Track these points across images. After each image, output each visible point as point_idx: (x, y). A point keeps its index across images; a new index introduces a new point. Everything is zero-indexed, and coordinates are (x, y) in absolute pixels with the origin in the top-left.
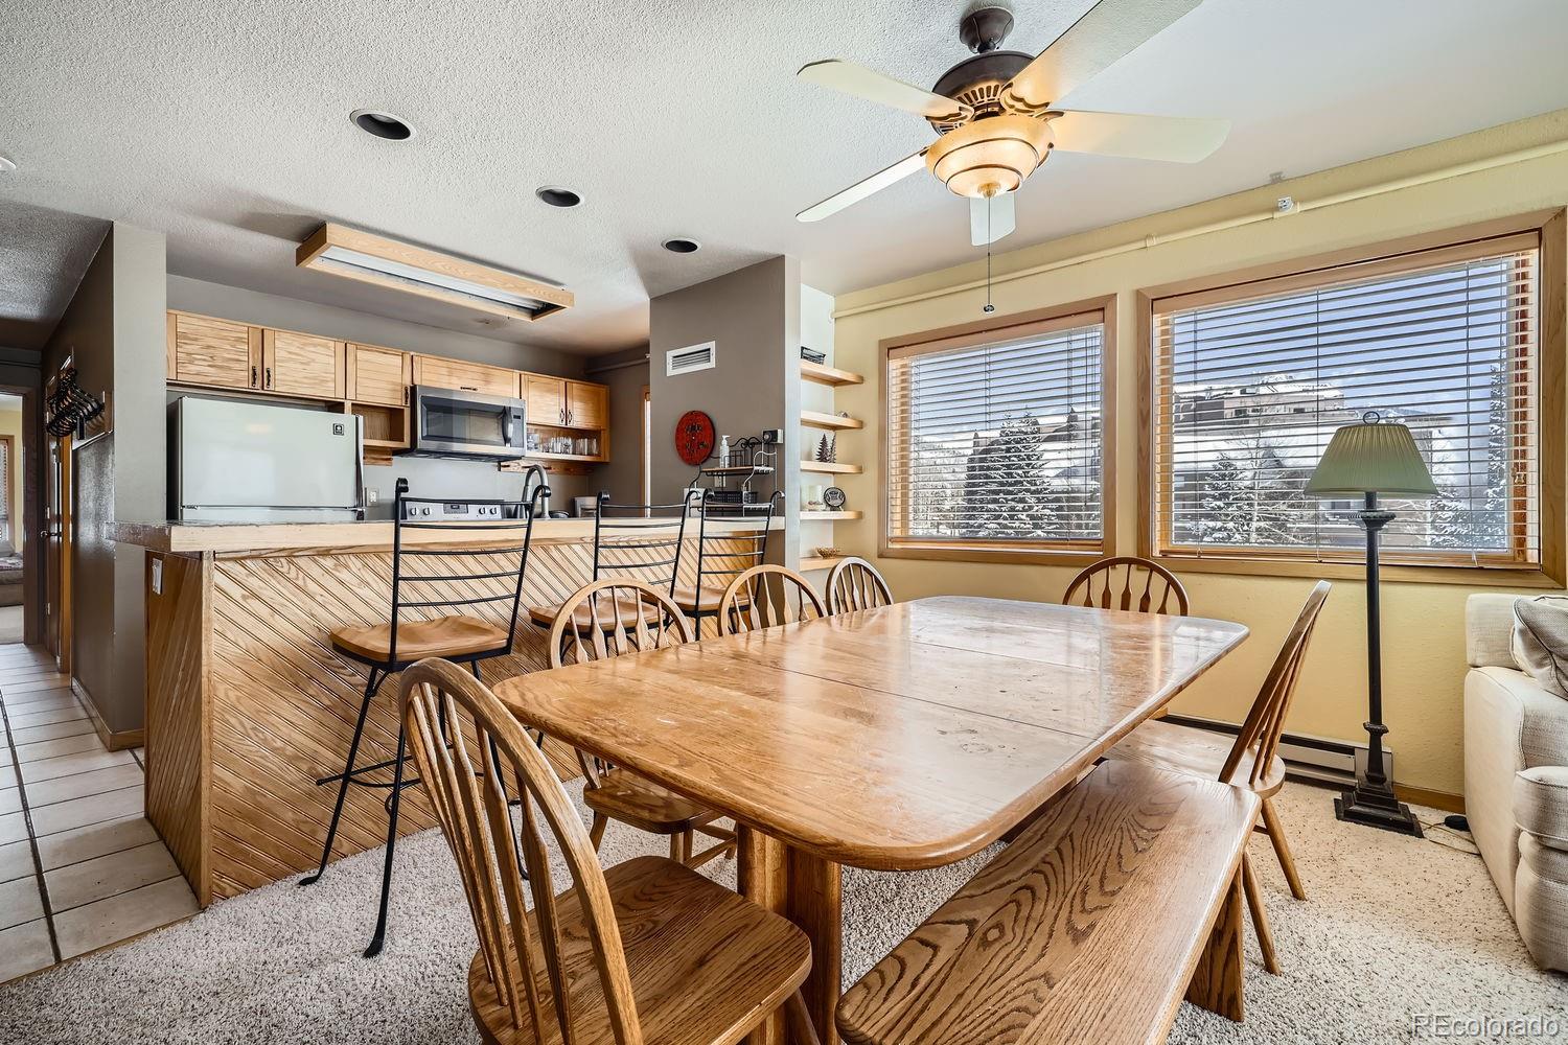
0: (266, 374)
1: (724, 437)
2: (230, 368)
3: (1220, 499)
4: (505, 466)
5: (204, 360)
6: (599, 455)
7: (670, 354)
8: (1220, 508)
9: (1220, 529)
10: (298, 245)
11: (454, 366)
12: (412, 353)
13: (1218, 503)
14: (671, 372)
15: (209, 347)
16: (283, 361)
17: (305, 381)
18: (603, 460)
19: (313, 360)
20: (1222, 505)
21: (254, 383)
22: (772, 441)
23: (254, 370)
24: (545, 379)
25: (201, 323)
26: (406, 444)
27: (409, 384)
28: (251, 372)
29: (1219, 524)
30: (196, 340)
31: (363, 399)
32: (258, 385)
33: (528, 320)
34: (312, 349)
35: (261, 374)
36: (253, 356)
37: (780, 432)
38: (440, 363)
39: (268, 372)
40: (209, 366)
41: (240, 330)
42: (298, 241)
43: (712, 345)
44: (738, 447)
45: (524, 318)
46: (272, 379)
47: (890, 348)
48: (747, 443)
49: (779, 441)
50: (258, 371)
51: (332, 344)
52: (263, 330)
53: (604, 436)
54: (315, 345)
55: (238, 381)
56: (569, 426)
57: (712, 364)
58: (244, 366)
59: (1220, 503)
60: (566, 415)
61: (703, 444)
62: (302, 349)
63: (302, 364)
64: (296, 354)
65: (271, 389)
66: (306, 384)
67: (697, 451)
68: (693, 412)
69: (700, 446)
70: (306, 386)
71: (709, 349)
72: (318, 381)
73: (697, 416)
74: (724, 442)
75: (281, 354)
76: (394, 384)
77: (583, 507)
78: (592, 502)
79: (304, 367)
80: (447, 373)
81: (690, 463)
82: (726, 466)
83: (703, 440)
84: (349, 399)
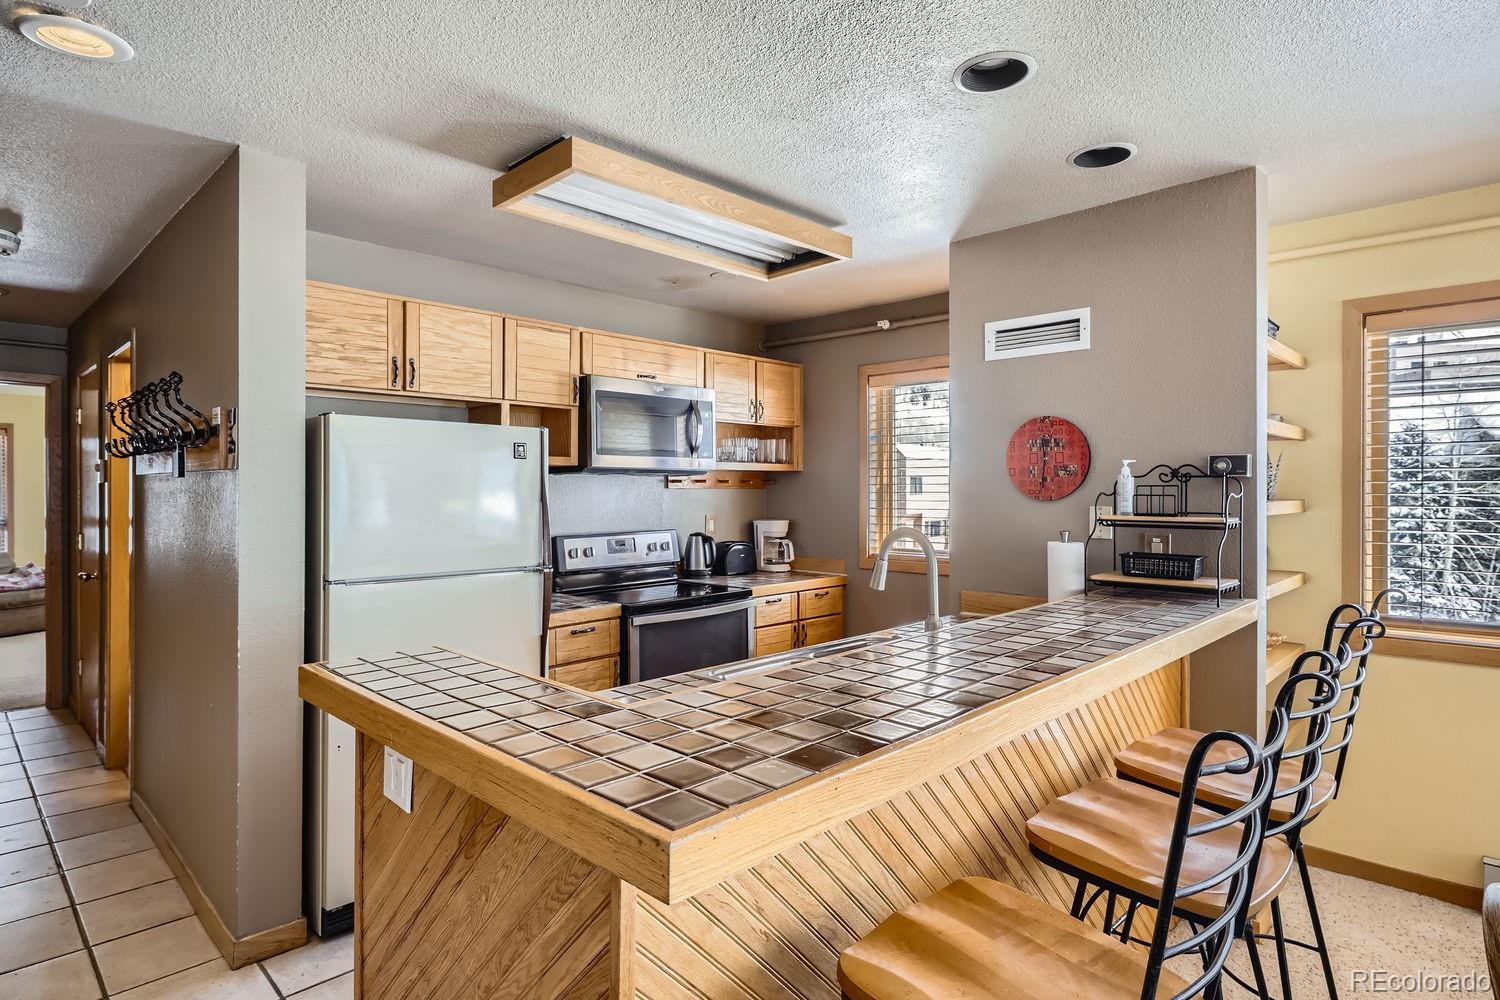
0: (408, 367)
1: (1126, 462)
2: (365, 361)
3: (1405, 479)
4: (673, 481)
5: (334, 350)
6: (789, 462)
7: (991, 328)
8: (1405, 489)
9: (1406, 516)
10: (500, 174)
11: (629, 344)
12: (581, 329)
13: (1403, 484)
14: (991, 354)
15: (339, 331)
16: (428, 348)
17: (456, 374)
18: (795, 469)
19: (466, 345)
20: (1408, 486)
21: (394, 381)
22: (1232, 470)
23: (394, 362)
24: (732, 359)
25: (333, 296)
26: (574, 460)
27: (578, 374)
28: (391, 365)
29: (1405, 510)
30: (323, 321)
31: (525, 399)
32: (399, 385)
33: (763, 278)
34: (464, 328)
35: (403, 369)
36: (394, 342)
37: (1249, 456)
38: (616, 342)
39: (412, 364)
40: (340, 359)
41: (378, 303)
43: (1084, 314)
44: (1153, 479)
45: (759, 276)
46: (416, 374)
47: (1369, 313)
48: (1175, 473)
49: (1248, 475)
50: (399, 364)
51: (487, 320)
52: (404, 304)
53: (797, 434)
54: (467, 322)
55: (375, 379)
56: (760, 423)
57: (1085, 342)
58: (382, 357)
59: (1407, 485)
60: (757, 406)
61: (1065, 468)
62: (452, 328)
63: (452, 350)
64: (444, 336)
65: (415, 388)
66: (457, 379)
67: (1052, 480)
68: (1045, 418)
69: (1061, 473)
70: (457, 382)
71: (1078, 320)
72: (471, 375)
73: (1052, 424)
74: (1126, 471)
75: (427, 337)
76: (561, 375)
77: (766, 534)
78: (779, 527)
79: (454, 355)
80: (621, 356)
81: (1037, 498)
82: (1130, 510)
83: (1066, 463)
84: (503, 398)
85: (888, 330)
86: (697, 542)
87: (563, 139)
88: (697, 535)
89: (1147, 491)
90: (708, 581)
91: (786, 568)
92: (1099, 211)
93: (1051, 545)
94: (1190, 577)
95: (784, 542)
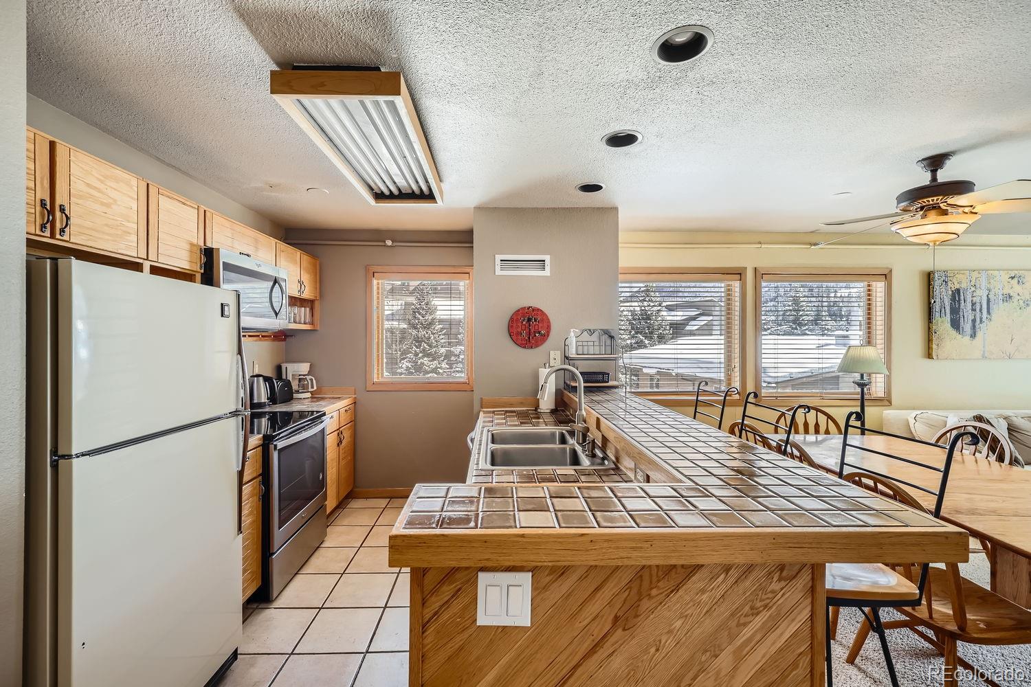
0: (58, 213)
1: (572, 330)
6: (311, 323)
7: (499, 257)
11: (235, 227)
14: (498, 272)
16: (79, 197)
17: (106, 229)
18: (314, 328)
19: (115, 202)
21: (43, 226)
23: (43, 205)
24: (290, 250)
27: (202, 246)
28: (39, 207)
31: (165, 261)
32: (49, 231)
33: (373, 202)
34: (113, 184)
35: (52, 214)
36: (43, 183)
38: (227, 224)
39: (62, 210)
42: (278, 64)
43: (547, 258)
45: (372, 200)
46: (67, 221)
50: (48, 207)
51: (132, 181)
52: (52, 143)
53: (317, 305)
54: (116, 179)
56: (302, 296)
57: (547, 272)
58: (30, 196)
60: (302, 284)
61: (539, 332)
62: (102, 182)
63: (102, 204)
64: (95, 188)
65: (66, 237)
66: (108, 234)
67: (533, 338)
68: (530, 307)
69: (537, 335)
70: (107, 237)
71: (544, 261)
72: (119, 232)
73: (533, 310)
74: (572, 334)
75: (77, 186)
76: (192, 245)
77: (294, 373)
78: (304, 368)
79: (104, 209)
80: (230, 235)
81: (524, 347)
82: (574, 352)
83: (540, 330)
84: (147, 259)
85: (390, 246)
86: (258, 381)
87: (378, 69)
88: (258, 376)
89: (581, 344)
90: (267, 409)
91: (309, 395)
92: (554, 209)
93: (540, 369)
94: (608, 382)
95: (308, 377)
